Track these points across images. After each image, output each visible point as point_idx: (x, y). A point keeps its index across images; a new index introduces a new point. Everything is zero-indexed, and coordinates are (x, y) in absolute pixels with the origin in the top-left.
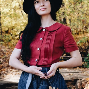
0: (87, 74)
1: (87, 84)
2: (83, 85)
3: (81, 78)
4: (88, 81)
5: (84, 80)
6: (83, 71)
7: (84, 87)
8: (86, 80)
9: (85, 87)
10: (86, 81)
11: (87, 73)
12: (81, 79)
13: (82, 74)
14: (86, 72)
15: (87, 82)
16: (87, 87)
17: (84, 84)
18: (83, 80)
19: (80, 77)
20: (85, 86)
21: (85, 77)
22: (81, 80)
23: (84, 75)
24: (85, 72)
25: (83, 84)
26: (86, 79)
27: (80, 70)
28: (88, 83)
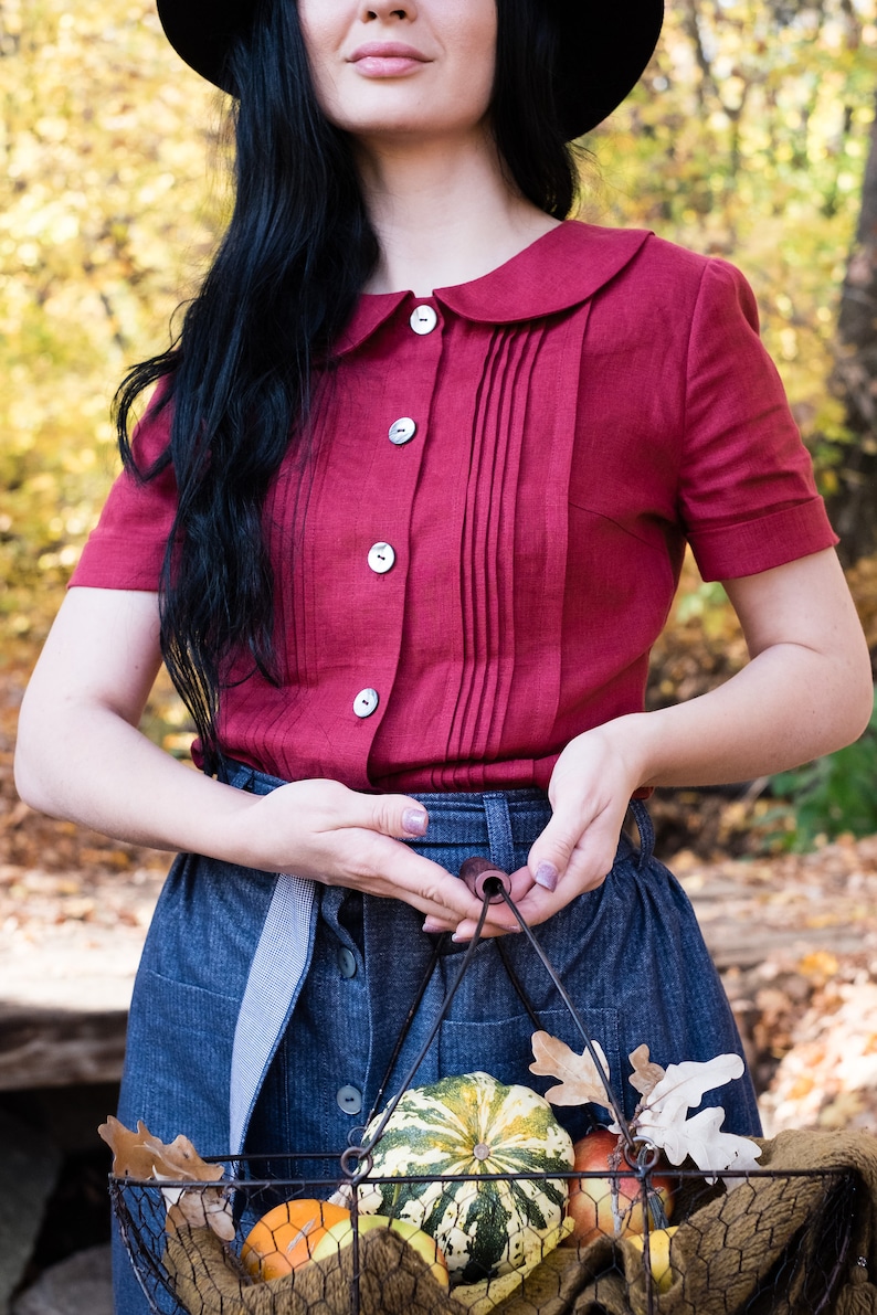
0: (802, 916)
1: (810, 1015)
2: (774, 1031)
3: (746, 950)
4: (818, 980)
5: (783, 977)
6: (757, 883)
7: (779, 1042)
8: (804, 971)
9: (788, 1047)
10: (798, 988)
11: (804, 898)
12: (748, 959)
13: (748, 913)
14: (791, 889)
15: (812, 991)
16: (814, 1050)
17: (781, 1014)
18: (768, 971)
19: (738, 942)
20: (796, 1037)
21: (789, 944)
22: (753, 977)
23: (774, 928)
24: (778, 890)
25: (770, 1018)
26: (801, 961)
27: (728, 879)
28: (818, 1000)
